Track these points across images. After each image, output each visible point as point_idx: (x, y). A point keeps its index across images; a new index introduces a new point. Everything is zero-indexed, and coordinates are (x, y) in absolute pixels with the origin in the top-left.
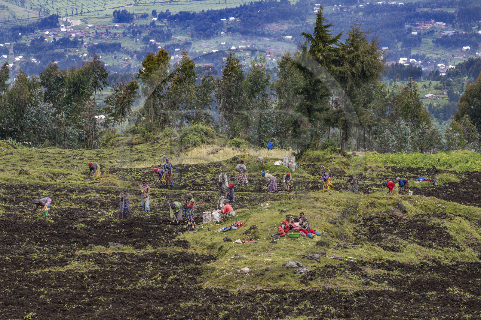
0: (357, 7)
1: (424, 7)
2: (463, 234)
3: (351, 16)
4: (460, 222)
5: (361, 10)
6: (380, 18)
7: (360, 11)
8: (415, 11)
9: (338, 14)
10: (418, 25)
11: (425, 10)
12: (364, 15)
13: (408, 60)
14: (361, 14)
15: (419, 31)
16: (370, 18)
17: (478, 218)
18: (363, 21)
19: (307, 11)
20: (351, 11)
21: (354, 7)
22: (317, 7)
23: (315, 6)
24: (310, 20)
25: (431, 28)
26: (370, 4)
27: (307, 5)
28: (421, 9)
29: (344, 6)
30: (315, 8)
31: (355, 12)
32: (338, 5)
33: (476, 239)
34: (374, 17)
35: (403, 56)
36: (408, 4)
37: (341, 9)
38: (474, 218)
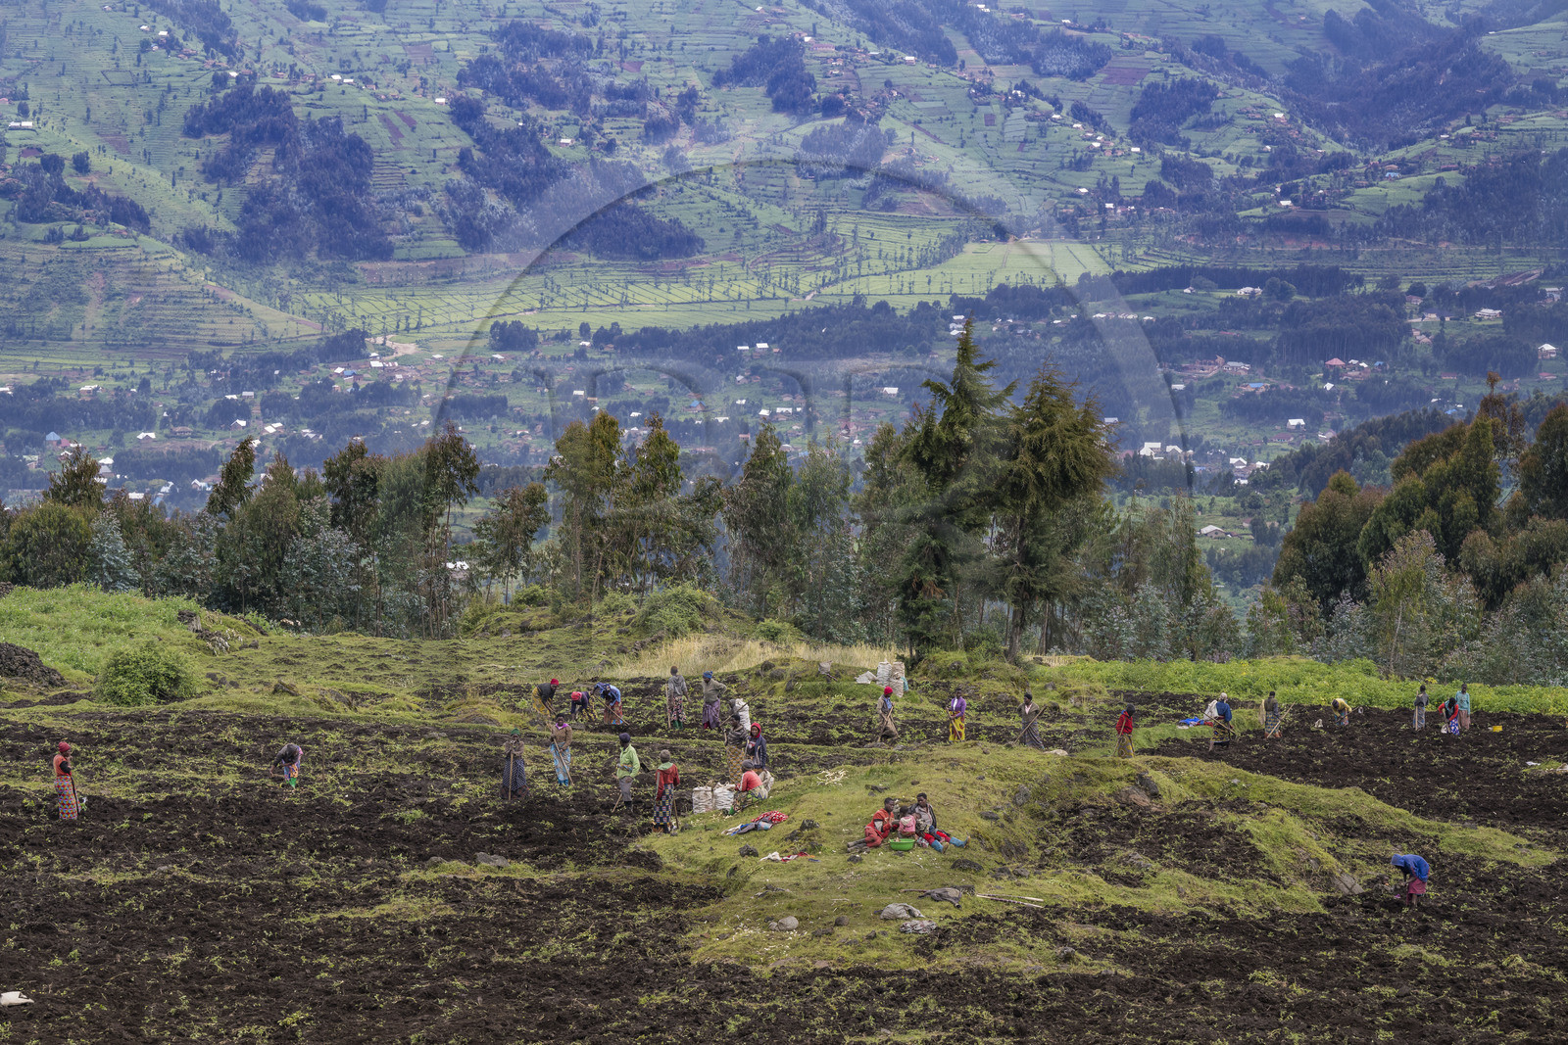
0: (1048, 324)
1: (1201, 328)
2: (1288, 850)
3: (1033, 344)
4: (1282, 820)
5: (1057, 331)
6: (1100, 350)
7: (1056, 334)
8: (1179, 335)
9: (1005, 341)
10: (1186, 368)
11: (1203, 333)
12: (1063, 343)
13: (1163, 447)
14: (1056, 340)
15: (1188, 381)
16: (1078, 351)
17: (1322, 813)
18: (1061, 358)
19: (933, 332)
20: (1034, 333)
21: (1041, 323)
22: (958, 322)
23: (952, 321)
24: (941, 353)
25: (1216, 375)
26: (1079, 318)
27: (933, 319)
28: (1195, 333)
29: (1018, 322)
30: (951, 326)
31: (1044, 336)
32: (1004, 319)
33: (1318, 861)
34: (1086, 348)
35: (1150, 440)
36: (1165, 319)
37: (1013, 328)
38: (1313, 813)
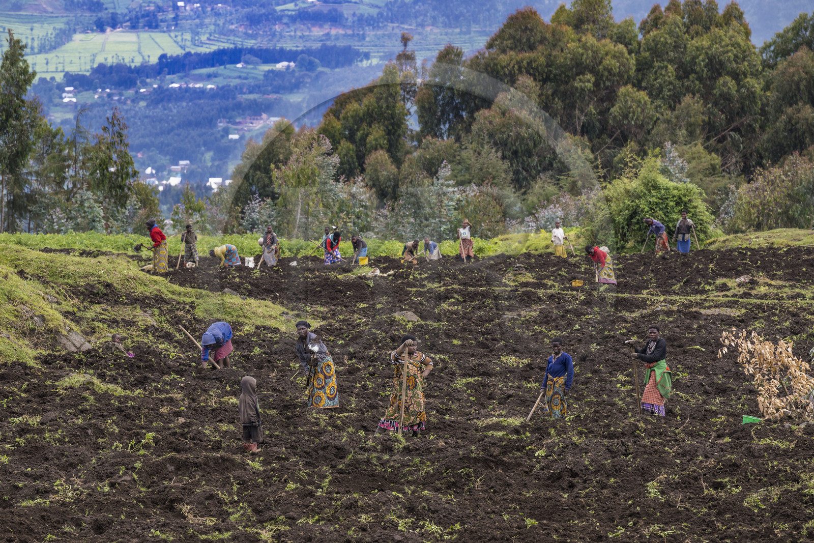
0: (137, 92)
1: (251, 92)
2: (10, 307)
3: (125, 107)
5: (143, 97)
6: (175, 111)
7: (142, 99)
8: (234, 98)
9: (104, 105)
10: (240, 123)
11: (252, 97)
12: (148, 106)
13: (223, 181)
14: (143, 104)
15: (241, 133)
16: (159, 111)
18: (146, 117)
19: (50, 100)
20: (126, 99)
21: (131, 92)
22: (69, 92)
23: (64, 91)
24: (56, 115)
25: (262, 128)
26: (159, 87)
27: (50, 90)
28: (245, 96)
29: (114, 91)
30: (64, 95)
31: (133, 101)
32: (103, 89)
34: (165, 109)
35: (214, 176)
36: (223, 87)
37: (110, 96)
